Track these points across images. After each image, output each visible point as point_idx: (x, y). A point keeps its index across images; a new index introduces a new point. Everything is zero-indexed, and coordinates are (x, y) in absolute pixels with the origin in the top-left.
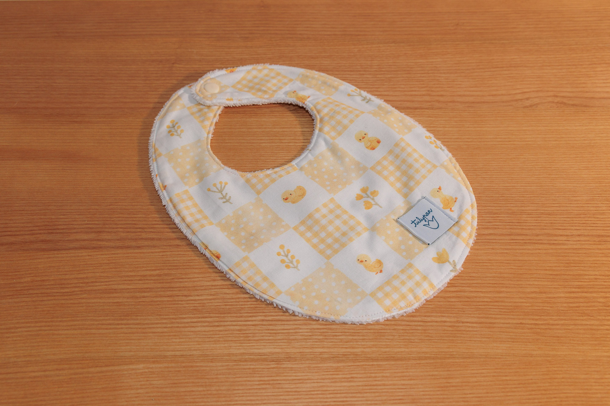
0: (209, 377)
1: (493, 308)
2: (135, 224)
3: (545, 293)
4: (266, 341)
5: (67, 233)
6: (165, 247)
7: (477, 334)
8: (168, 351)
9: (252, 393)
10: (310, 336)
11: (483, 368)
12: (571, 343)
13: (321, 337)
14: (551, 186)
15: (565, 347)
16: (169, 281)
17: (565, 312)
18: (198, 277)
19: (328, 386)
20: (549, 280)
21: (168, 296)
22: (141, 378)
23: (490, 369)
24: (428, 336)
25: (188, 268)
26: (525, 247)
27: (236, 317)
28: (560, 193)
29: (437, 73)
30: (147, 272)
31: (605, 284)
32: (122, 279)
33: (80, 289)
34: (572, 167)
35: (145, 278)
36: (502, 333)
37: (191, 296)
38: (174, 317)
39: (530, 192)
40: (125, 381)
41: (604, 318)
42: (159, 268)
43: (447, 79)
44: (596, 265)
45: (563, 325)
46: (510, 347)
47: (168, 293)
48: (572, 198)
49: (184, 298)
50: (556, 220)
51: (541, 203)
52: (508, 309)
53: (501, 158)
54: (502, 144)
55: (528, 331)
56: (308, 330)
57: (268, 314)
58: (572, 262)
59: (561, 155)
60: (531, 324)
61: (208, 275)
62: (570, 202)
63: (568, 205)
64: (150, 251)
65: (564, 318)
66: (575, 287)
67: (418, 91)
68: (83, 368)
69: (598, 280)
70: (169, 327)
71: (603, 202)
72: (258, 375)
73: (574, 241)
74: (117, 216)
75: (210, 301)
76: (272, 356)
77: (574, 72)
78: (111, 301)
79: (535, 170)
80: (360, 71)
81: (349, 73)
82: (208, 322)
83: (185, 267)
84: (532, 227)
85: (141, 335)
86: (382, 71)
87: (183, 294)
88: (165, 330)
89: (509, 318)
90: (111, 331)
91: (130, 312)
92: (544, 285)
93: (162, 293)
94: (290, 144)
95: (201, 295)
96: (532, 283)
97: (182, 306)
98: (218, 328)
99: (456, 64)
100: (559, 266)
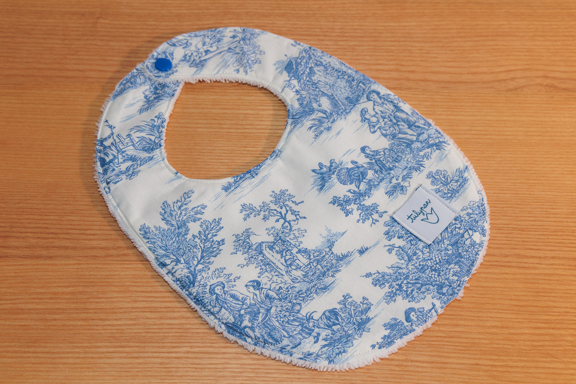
1: (448, 345)
2: (47, 228)
3: (507, 328)
4: (190, 378)
6: (81, 258)
7: (426, 376)
10: (240, 372)
13: (252, 375)
14: (528, 194)
16: (84, 300)
17: (527, 351)
18: (117, 297)
20: (513, 312)
21: (82, 320)
24: (372, 377)
25: (106, 286)
26: (490, 271)
28: (538, 204)
29: (410, 41)
30: (60, 289)
32: (31, 297)
34: (554, 171)
35: (56, 296)
36: (454, 376)
37: (108, 320)
38: (88, 345)
41: (569, 360)
42: (72, 284)
43: (421, 50)
44: (568, 295)
45: (523, 367)
47: (83, 316)
48: (550, 210)
50: (530, 238)
51: (514, 215)
52: (465, 347)
54: (477, 139)
55: (484, 373)
56: (239, 366)
57: (194, 344)
58: (542, 290)
59: (544, 154)
60: (488, 365)
61: (128, 295)
62: (547, 216)
63: (545, 219)
64: (63, 262)
65: (525, 359)
66: (541, 321)
67: (386, 64)
69: (568, 314)
70: (82, 358)
73: (546, 265)
74: (26, 217)
75: (130, 328)
77: (570, 45)
78: (17, 323)
79: (512, 173)
80: (319, 36)
82: (126, 352)
83: (103, 284)
84: (501, 246)
85: (51, 366)
86: (346, 36)
87: (99, 317)
88: (78, 361)
89: (464, 358)
90: (16, 360)
91: (39, 338)
92: (508, 318)
93: (75, 315)
94: (231, 131)
95: (120, 319)
96: (493, 315)
97: (97, 332)
99: (433, 29)
100: (526, 296)
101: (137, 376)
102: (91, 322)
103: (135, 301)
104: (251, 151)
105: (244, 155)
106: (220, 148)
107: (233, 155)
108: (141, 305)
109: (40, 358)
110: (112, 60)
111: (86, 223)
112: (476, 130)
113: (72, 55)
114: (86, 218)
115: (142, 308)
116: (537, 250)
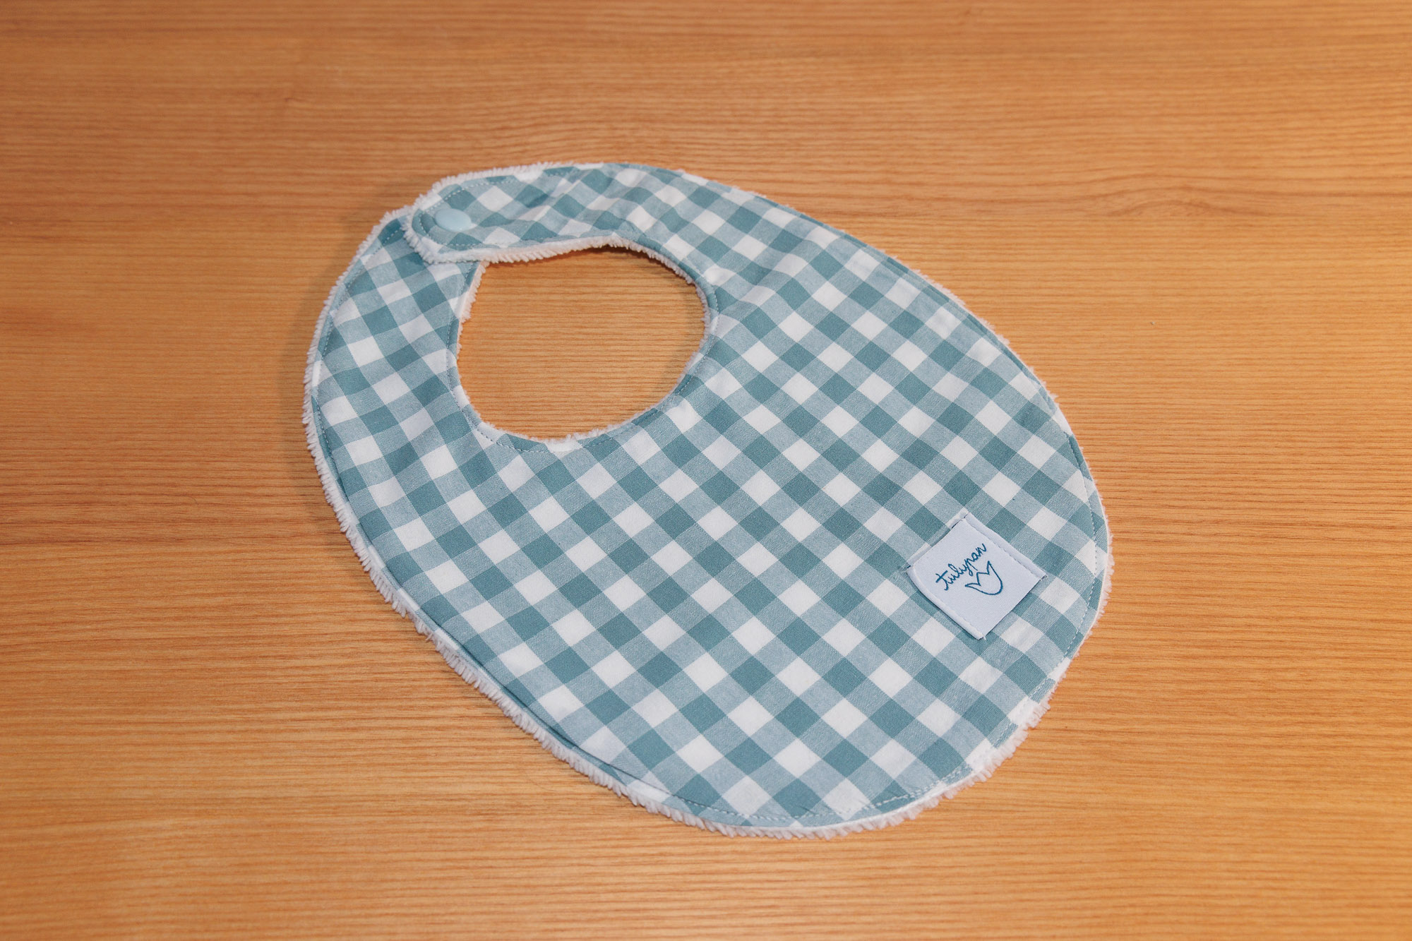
0: (326, 850)
2: (174, 485)
3: (1126, 657)
4: (466, 766)
5: (11, 504)
6: (241, 541)
8: (234, 788)
9: (426, 888)
11: (970, 834)
12: (1179, 778)
14: (1161, 404)
15: (1163, 787)
16: (246, 621)
17: (1170, 703)
18: (315, 614)
19: (603, 875)
20: (1138, 627)
21: (242, 658)
22: (167, 850)
23: (984, 837)
25: (293, 592)
27: (400, 708)
28: (1181, 421)
29: (911, 130)
30: (197, 599)
31: (1270, 637)
32: (136, 616)
33: (35, 639)
34: (1212, 359)
35: (189, 614)
37: (296, 657)
38: (253, 706)
39: (1110, 418)
40: (128, 858)
41: (1261, 718)
42: (223, 590)
43: (934, 145)
44: (1252, 593)
45: (1163, 734)
46: (1036, 785)
47: (243, 650)
48: (1208, 433)
49: (280, 663)
50: (1167, 486)
51: (1133, 443)
53: (1049, 336)
54: (1052, 303)
55: (1082, 747)
58: (1196, 585)
59: (1189, 330)
60: (1090, 732)
61: (337, 608)
62: (1201, 443)
63: (1196, 450)
64: (204, 549)
65: (1167, 718)
66: (1198, 644)
67: (863, 172)
68: (30, 826)
69: (1254, 629)
70: (240, 731)
71: (1280, 444)
72: (441, 847)
73: (1204, 536)
74: (131, 464)
75: (340, 671)
76: (479, 802)
77: (1234, 130)
78: (107, 668)
79: (1126, 365)
80: (729, 123)
81: (703, 127)
82: (333, 720)
83: (286, 589)
85: (173, 748)
86: (782, 123)
87: (277, 652)
90: (101, 738)
91: (150, 695)
92: (1128, 639)
93: (227, 650)
94: (552, 297)
95: (320, 656)
97: (271, 681)
98: (355, 735)
99: (958, 107)
100: (1165, 595)
101: (355, 765)
102: (260, 663)
103: (353, 621)
104: (593, 334)
105: (580, 342)
106: (530, 330)
107: (556, 342)
108: (365, 627)
109: (151, 733)
110: (313, 175)
111: (254, 474)
112: (1051, 288)
113: (234, 166)
114: (254, 466)
115: (367, 633)
116: (1184, 507)
